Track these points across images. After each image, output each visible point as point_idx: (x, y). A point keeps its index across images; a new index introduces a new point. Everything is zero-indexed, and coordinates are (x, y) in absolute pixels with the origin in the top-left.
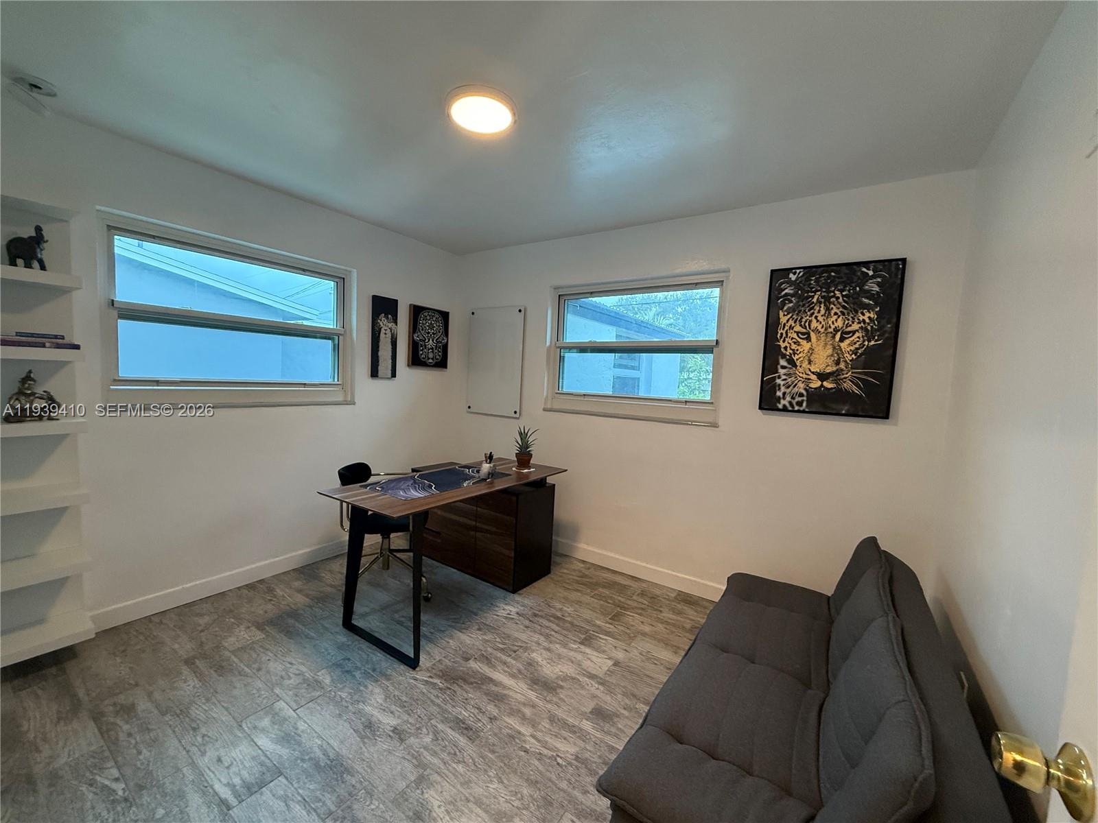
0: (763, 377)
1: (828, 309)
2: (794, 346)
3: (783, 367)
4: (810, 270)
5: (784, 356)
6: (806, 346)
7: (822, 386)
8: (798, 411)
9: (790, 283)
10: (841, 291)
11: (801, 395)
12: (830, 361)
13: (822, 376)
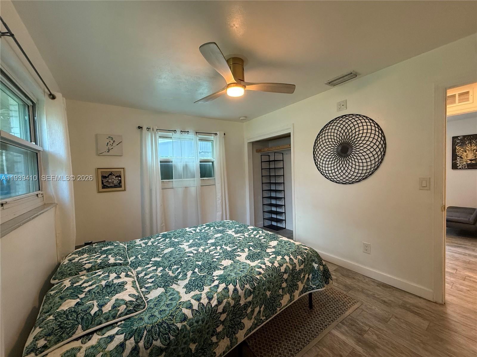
0: (452, 161)
1: (471, 145)
2: (461, 154)
3: (459, 159)
4: (464, 137)
5: (458, 156)
6: (465, 154)
7: (471, 162)
8: (465, 169)
9: (459, 139)
10: (474, 140)
11: (465, 165)
12: (473, 157)
13: (471, 160)
